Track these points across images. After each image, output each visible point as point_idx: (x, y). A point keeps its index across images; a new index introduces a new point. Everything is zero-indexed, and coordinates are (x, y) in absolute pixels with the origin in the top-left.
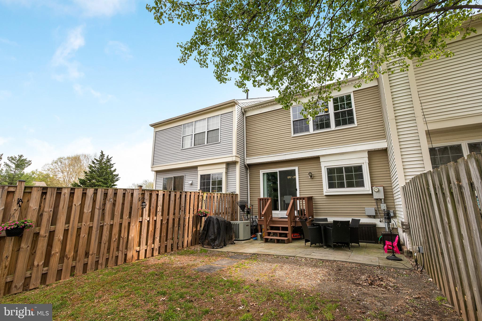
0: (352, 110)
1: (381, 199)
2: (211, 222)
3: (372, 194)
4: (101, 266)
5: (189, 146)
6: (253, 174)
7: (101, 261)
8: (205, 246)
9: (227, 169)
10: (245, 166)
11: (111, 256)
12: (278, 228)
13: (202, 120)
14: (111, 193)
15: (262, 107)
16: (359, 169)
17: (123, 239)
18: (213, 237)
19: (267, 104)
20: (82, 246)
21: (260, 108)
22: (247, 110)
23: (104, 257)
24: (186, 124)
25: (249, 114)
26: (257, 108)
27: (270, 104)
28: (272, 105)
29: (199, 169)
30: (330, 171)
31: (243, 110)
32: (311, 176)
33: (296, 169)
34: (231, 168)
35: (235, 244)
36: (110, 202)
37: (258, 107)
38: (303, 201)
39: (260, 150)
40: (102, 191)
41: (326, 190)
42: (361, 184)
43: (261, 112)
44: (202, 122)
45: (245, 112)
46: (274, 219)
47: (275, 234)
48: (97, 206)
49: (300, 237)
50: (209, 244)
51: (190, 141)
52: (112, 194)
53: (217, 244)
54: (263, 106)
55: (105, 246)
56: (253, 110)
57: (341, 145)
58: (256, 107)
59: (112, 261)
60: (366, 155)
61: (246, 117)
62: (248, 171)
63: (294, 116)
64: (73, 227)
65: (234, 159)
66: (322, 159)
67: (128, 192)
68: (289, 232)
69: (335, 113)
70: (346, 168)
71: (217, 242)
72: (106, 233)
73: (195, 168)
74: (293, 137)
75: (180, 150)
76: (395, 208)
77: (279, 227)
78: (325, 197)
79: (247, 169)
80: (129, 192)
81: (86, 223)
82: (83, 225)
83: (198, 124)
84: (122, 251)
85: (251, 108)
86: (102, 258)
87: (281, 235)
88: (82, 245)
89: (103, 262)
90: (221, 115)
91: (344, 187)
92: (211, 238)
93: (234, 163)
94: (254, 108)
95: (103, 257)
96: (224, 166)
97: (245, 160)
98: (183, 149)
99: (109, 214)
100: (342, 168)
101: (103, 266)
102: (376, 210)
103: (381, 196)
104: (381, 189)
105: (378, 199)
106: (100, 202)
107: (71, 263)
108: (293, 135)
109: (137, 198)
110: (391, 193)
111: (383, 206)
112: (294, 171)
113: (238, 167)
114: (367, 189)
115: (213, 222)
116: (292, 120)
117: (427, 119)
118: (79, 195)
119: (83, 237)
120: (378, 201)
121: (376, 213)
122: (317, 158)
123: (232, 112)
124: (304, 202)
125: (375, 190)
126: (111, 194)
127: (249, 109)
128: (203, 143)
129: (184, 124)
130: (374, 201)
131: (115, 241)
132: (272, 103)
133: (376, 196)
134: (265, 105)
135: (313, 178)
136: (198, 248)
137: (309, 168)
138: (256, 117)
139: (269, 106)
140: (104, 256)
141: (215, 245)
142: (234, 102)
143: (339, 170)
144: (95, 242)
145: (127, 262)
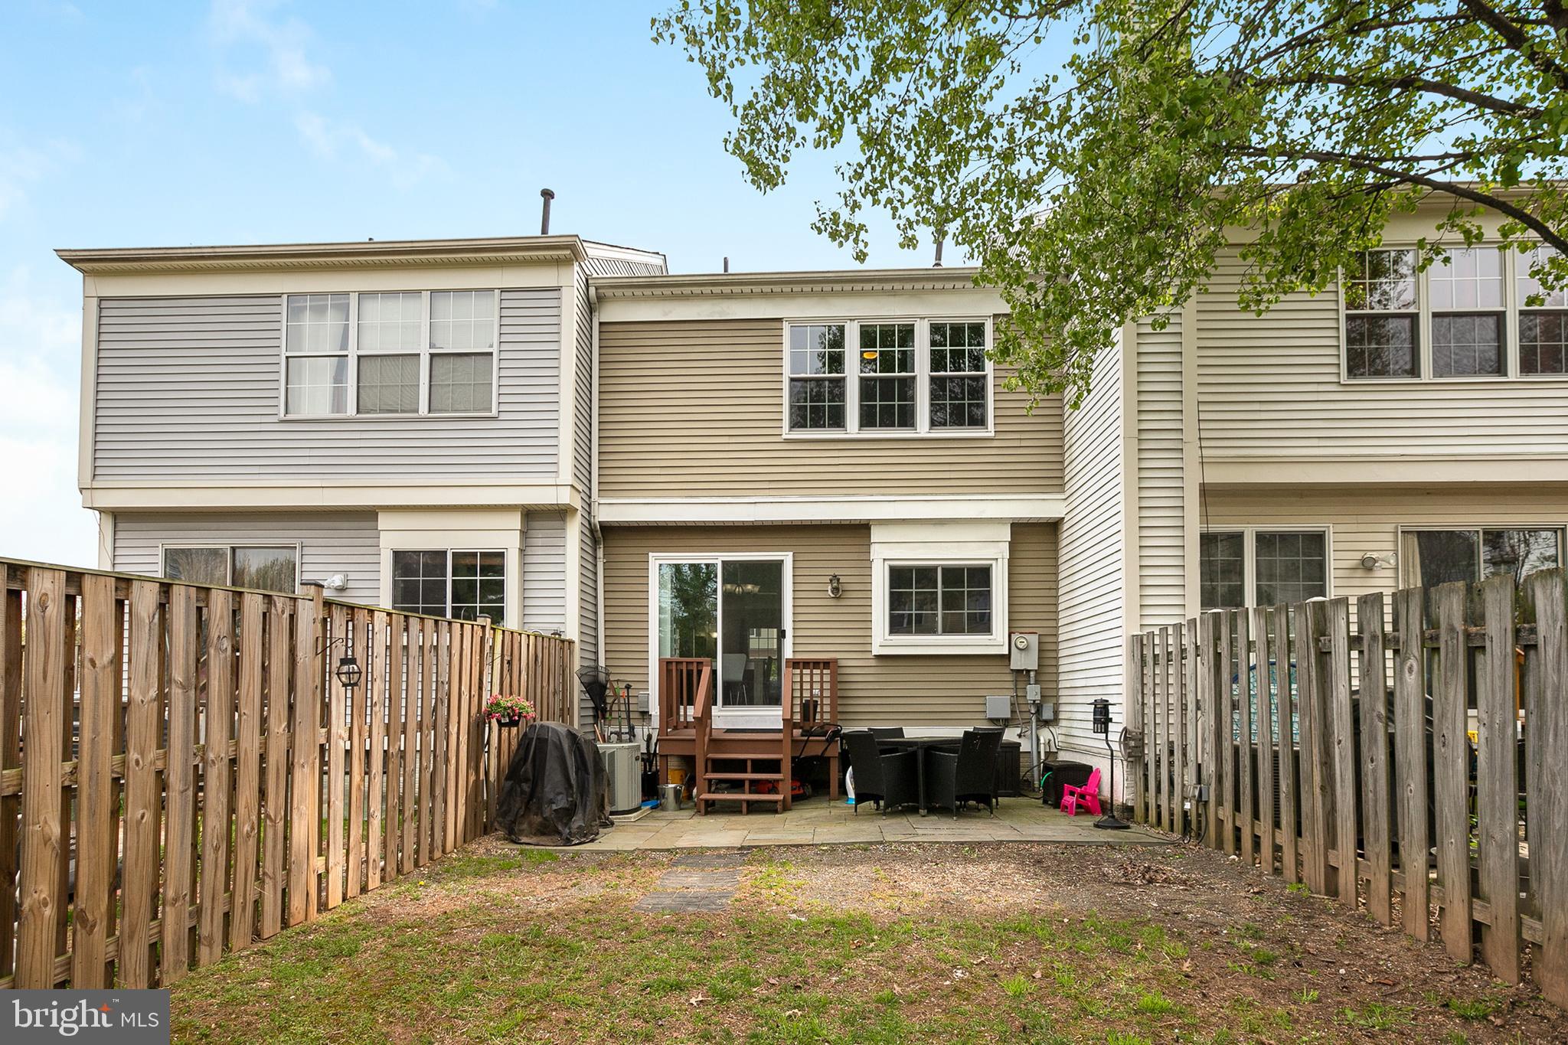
0: (984, 377)
1: (1028, 671)
2: (550, 747)
3: (1008, 657)
4: (208, 949)
5: (324, 411)
6: (619, 566)
7: (209, 928)
8: (524, 839)
9: (525, 534)
10: (592, 531)
11: (239, 900)
12: (739, 766)
13: (397, 292)
14: (222, 612)
15: (674, 297)
16: (981, 575)
17: (274, 821)
18: (562, 803)
19: (697, 290)
20: (136, 864)
21: (663, 298)
22: (609, 293)
23: (216, 910)
24: (304, 294)
25: (614, 313)
26: (653, 298)
27: (707, 290)
28: (713, 296)
29: (384, 521)
30: (899, 576)
31: (592, 291)
32: (835, 590)
33: (787, 558)
34: (540, 534)
35: (612, 824)
36: (222, 656)
37: (657, 291)
38: (812, 675)
39: (657, 471)
40: (188, 598)
41: (882, 639)
42: (981, 624)
43: (666, 314)
44: (398, 306)
45: (600, 299)
46: (715, 735)
47: (736, 785)
48: (178, 675)
49: (802, 791)
50: (547, 830)
51: (328, 385)
52: (225, 613)
53: (580, 827)
54: (677, 291)
55: (217, 859)
56: (634, 298)
57: (944, 494)
58: (648, 292)
59: (242, 925)
60: (1006, 534)
61: (601, 324)
62: (600, 553)
63: (797, 360)
64: (95, 776)
65: (565, 497)
66: (876, 534)
67: (280, 611)
68: (784, 775)
69: (933, 379)
70: (947, 571)
71: (577, 822)
72: (218, 799)
73: (367, 515)
74: (788, 441)
75: (274, 419)
76: (1057, 697)
77: (745, 761)
78: (873, 663)
79: (595, 542)
80: (283, 612)
81: (143, 756)
82: (133, 763)
83: (375, 310)
84: (274, 878)
85: (628, 292)
86: (209, 912)
87: (756, 786)
88: (137, 860)
89: (215, 930)
90: (503, 290)
91: (932, 631)
92: (554, 807)
93: (560, 514)
94: (638, 292)
95: (213, 908)
96: (515, 521)
97: (595, 506)
98: (289, 417)
99: (220, 708)
100: (934, 569)
101: (215, 949)
102: (1012, 704)
103: (1030, 662)
104: (1034, 640)
105: (1021, 671)
106: (187, 653)
107: (101, 946)
108: (786, 432)
109: (311, 642)
110: (1053, 655)
111: (1033, 692)
112: (778, 565)
113: (574, 532)
114: (996, 640)
115: (559, 747)
116: (787, 373)
117: (1206, 452)
118: (103, 609)
119: (139, 822)
120: (1021, 674)
121: (1013, 712)
122: (860, 530)
123: (558, 289)
124: (827, 678)
125: (1018, 644)
126: (222, 617)
127: (619, 292)
128: (408, 407)
129: (289, 295)
130: (1009, 678)
131: (248, 836)
132: (717, 290)
133: (1018, 662)
134: (687, 290)
135: (839, 598)
136: (495, 847)
137: (832, 559)
138: (647, 335)
139: (702, 296)
140: (216, 904)
141: (574, 830)
142: (572, 247)
143: (925, 574)
144: (182, 843)
145: (292, 922)
